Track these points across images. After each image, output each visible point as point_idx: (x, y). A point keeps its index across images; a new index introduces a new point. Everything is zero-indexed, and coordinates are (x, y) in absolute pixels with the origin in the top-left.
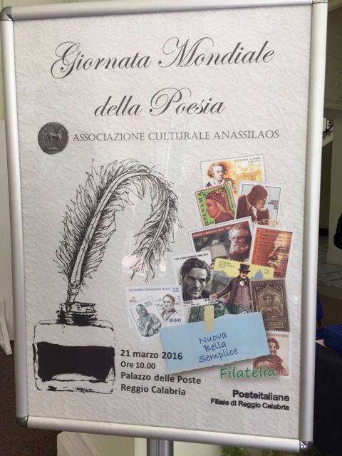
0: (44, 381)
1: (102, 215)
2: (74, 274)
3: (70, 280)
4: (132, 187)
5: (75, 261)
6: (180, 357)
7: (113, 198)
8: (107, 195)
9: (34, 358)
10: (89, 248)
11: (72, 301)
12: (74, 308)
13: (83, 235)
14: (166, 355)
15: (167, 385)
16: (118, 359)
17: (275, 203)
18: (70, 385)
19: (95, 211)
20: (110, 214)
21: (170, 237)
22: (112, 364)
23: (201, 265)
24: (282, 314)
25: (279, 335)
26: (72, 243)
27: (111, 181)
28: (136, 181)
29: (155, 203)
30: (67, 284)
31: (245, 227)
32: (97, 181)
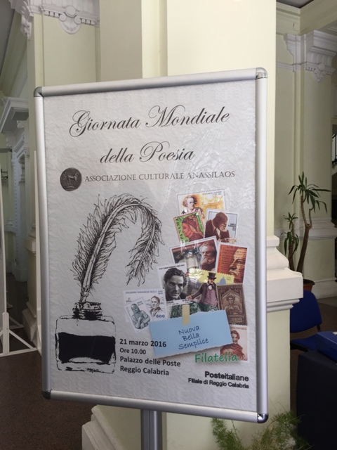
0: (63, 363)
1: (106, 236)
2: (85, 280)
3: (82, 285)
4: (128, 215)
5: (86, 270)
6: (164, 345)
7: (113, 223)
8: (109, 221)
9: (56, 345)
10: (97, 260)
11: (84, 301)
12: (86, 307)
13: (92, 251)
14: (154, 344)
15: (155, 367)
16: (118, 346)
17: (233, 226)
18: (83, 366)
19: (101, 232)
20: (112, 235)
21: (156, 252)
22: (113, 350)
23: (179, 273)
24: (241, 312)
25: (239, 328)
26: (84, 257)
27: (112, 210)
28: (130, 210)
29: (144, 226)
30: (80, 288)
31: (212, 244)
32: (102, 211)
